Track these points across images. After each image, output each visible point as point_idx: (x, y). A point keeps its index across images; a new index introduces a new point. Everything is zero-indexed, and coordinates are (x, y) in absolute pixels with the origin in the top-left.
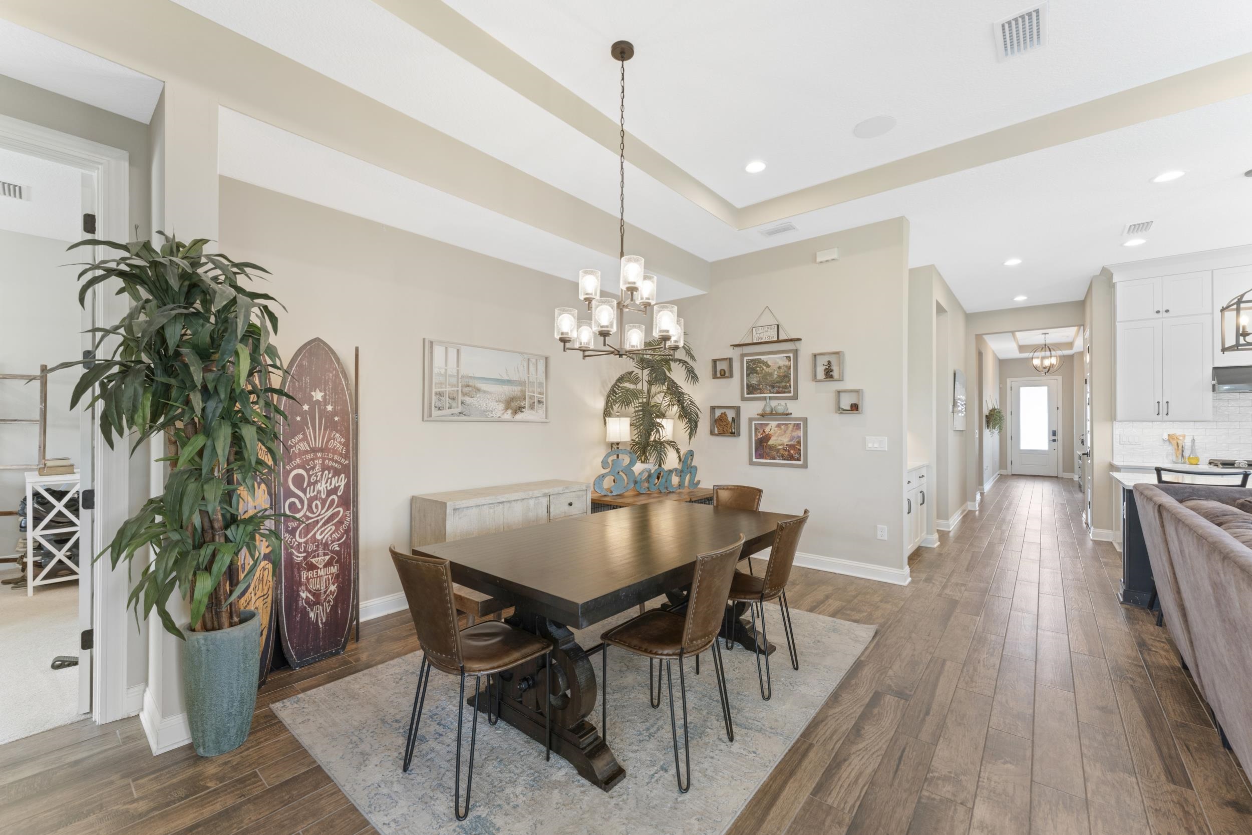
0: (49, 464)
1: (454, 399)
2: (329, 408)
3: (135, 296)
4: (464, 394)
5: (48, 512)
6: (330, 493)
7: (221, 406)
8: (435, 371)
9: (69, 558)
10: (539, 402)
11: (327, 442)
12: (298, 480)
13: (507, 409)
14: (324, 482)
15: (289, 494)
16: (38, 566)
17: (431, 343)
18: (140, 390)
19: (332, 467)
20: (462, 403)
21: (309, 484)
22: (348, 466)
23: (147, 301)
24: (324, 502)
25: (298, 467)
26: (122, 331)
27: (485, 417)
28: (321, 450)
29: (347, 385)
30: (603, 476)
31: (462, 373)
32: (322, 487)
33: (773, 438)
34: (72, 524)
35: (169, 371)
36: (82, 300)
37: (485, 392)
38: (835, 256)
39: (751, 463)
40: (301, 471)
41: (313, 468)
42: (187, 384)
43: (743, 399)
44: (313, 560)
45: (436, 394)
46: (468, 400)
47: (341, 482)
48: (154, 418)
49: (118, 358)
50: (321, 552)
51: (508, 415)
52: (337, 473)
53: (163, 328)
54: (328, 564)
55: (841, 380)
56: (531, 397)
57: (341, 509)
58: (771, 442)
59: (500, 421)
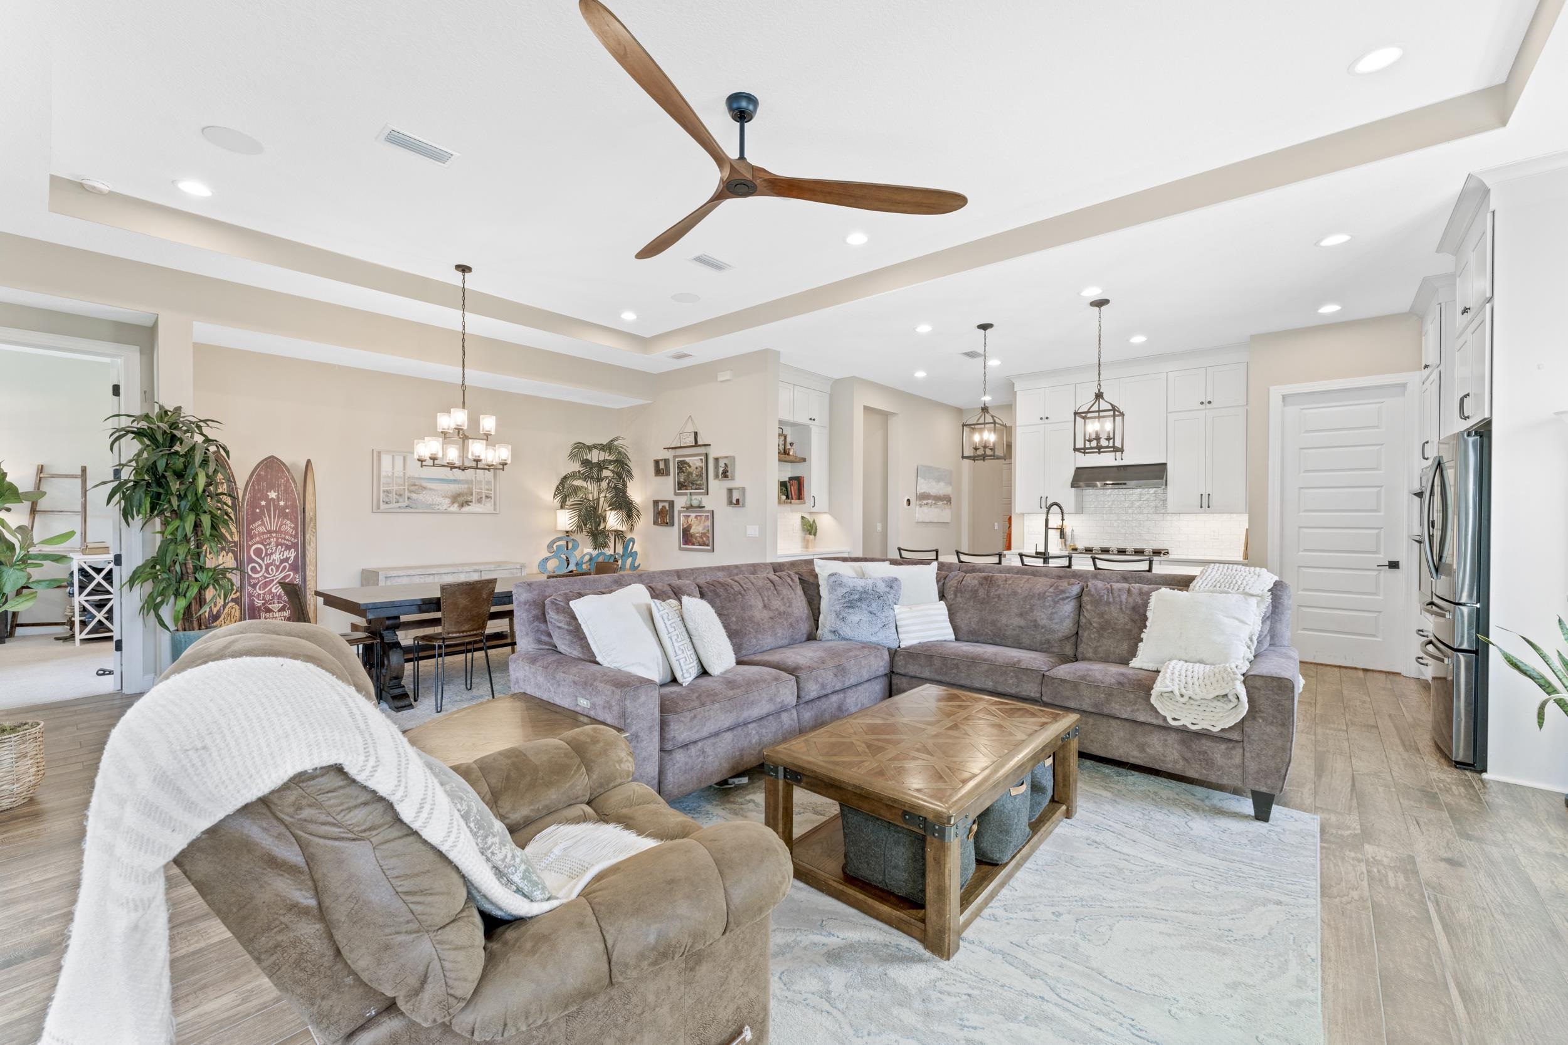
0: (90, 546)
1: (401, 495)
2: (282, 503)
3: (142, 442)
4: (410, 492)
5: (90, 583)
6: (282, 561)
7: (189, 504)
8: (383, 474)
9: (107, 619)
10: (487, 497)
11: (280, 527)
12: (258, 552)
13: (453, 503)
14: (278, 553)
15: (251, 561)
16: (83, 624)
17: (379, 453)
18: (143, 496)
19: (284, 544)
20: (409, 498)
21: (266, 555)
22: (297, 544)
23: (148, 446)
24: (278, 567)
25: (258, 543)
26: (134, 463)
27: (431, 509)
28: (276, 532)
29: (296, 487)
30: (547, 559)
31: (408, 475)
32: (276, 557)
33: (693, 527)
34: (109, 593)
35: (159, 485)
36: (111, 449)
37: (431, 489)
38: (728, 378)
39: (680, 549)
40: (260, 546)
41: (269, 544)
42: (168, 492)
43: (676, 494)
44: (270, 606)
45: (384, 491)
46: (414, 496)
47: (292, 554)
48: (152, 509)
49: (132, 478)
50: (276, 601)
51: (455, 508)
52: (288, 548)
53: (155, 462)
54: (282, 610)
55: (733, 479)
56: (478, 493)
57: (292, 573)
58: (692, 531)
59: (446, 512)
